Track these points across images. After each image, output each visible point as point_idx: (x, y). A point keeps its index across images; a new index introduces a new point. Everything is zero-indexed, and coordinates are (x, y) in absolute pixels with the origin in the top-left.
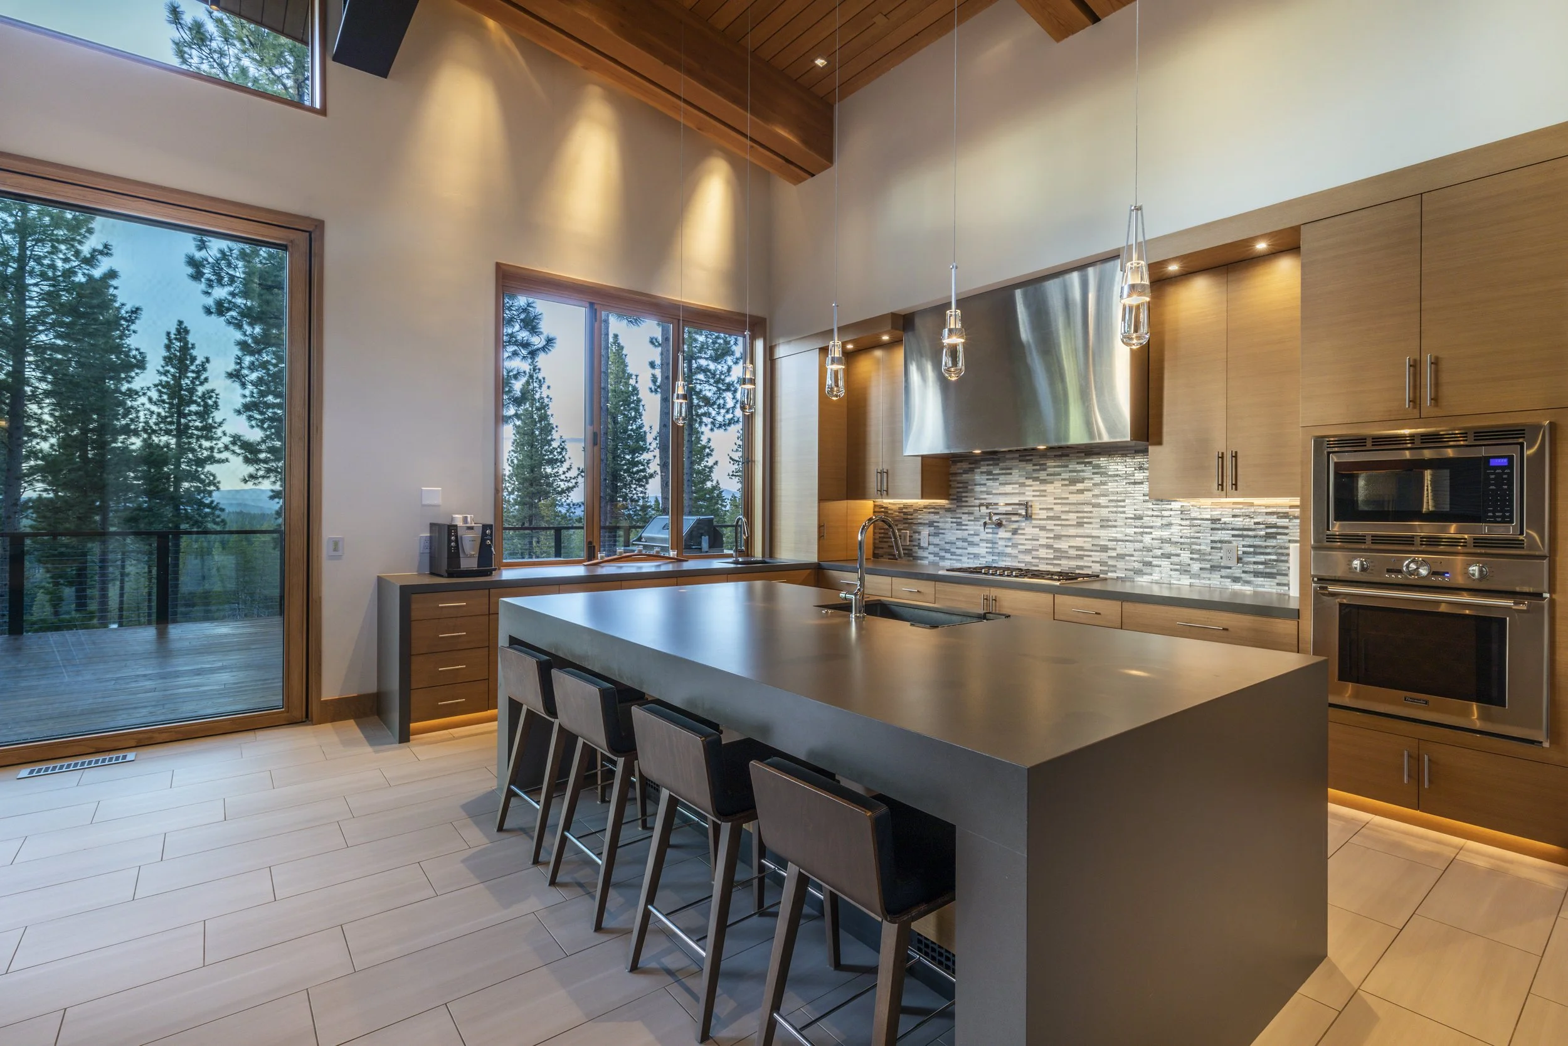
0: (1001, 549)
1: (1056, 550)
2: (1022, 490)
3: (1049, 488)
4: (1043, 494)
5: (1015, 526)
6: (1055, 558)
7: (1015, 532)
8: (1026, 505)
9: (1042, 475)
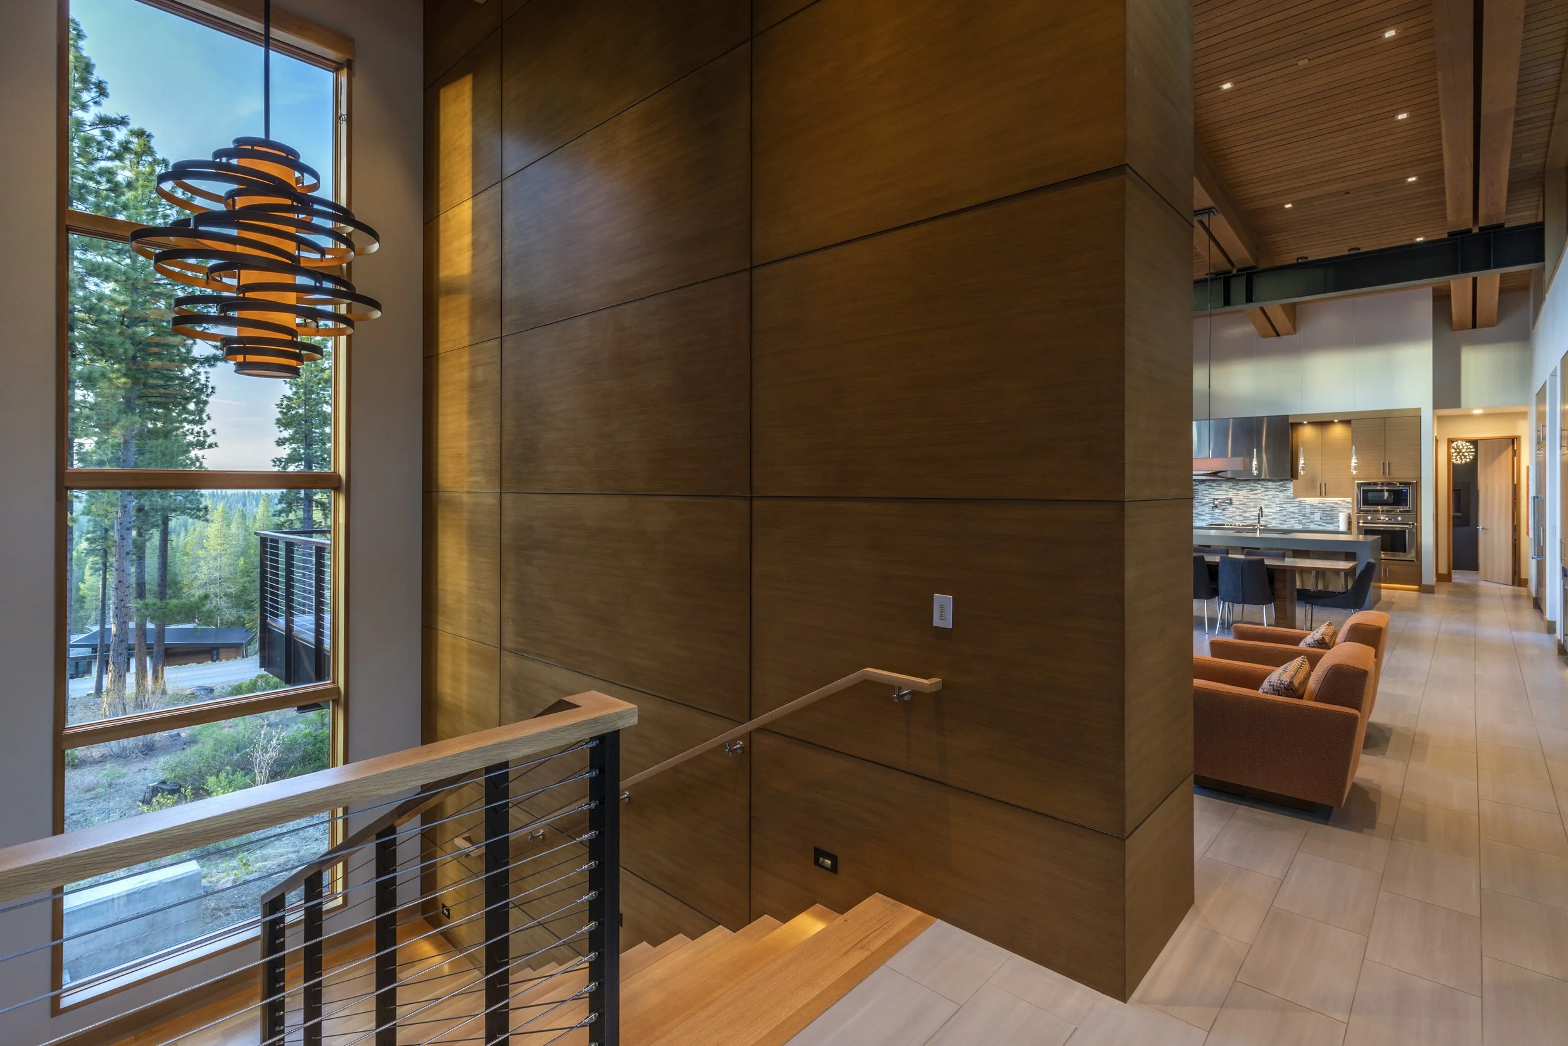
0: (1216, 517)
1: (1244, 517)
2: (1227, 493)
3: (1241, 492)
4: (1238, 495)
5: (1224, 507)
6: (1244, 520)
7: (1224, 510)
8: (1231, 500)
9: (1237, 487)
